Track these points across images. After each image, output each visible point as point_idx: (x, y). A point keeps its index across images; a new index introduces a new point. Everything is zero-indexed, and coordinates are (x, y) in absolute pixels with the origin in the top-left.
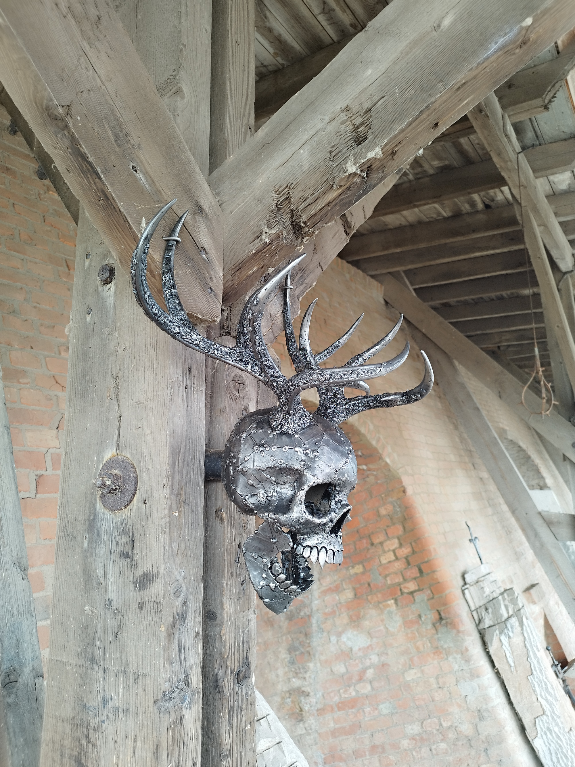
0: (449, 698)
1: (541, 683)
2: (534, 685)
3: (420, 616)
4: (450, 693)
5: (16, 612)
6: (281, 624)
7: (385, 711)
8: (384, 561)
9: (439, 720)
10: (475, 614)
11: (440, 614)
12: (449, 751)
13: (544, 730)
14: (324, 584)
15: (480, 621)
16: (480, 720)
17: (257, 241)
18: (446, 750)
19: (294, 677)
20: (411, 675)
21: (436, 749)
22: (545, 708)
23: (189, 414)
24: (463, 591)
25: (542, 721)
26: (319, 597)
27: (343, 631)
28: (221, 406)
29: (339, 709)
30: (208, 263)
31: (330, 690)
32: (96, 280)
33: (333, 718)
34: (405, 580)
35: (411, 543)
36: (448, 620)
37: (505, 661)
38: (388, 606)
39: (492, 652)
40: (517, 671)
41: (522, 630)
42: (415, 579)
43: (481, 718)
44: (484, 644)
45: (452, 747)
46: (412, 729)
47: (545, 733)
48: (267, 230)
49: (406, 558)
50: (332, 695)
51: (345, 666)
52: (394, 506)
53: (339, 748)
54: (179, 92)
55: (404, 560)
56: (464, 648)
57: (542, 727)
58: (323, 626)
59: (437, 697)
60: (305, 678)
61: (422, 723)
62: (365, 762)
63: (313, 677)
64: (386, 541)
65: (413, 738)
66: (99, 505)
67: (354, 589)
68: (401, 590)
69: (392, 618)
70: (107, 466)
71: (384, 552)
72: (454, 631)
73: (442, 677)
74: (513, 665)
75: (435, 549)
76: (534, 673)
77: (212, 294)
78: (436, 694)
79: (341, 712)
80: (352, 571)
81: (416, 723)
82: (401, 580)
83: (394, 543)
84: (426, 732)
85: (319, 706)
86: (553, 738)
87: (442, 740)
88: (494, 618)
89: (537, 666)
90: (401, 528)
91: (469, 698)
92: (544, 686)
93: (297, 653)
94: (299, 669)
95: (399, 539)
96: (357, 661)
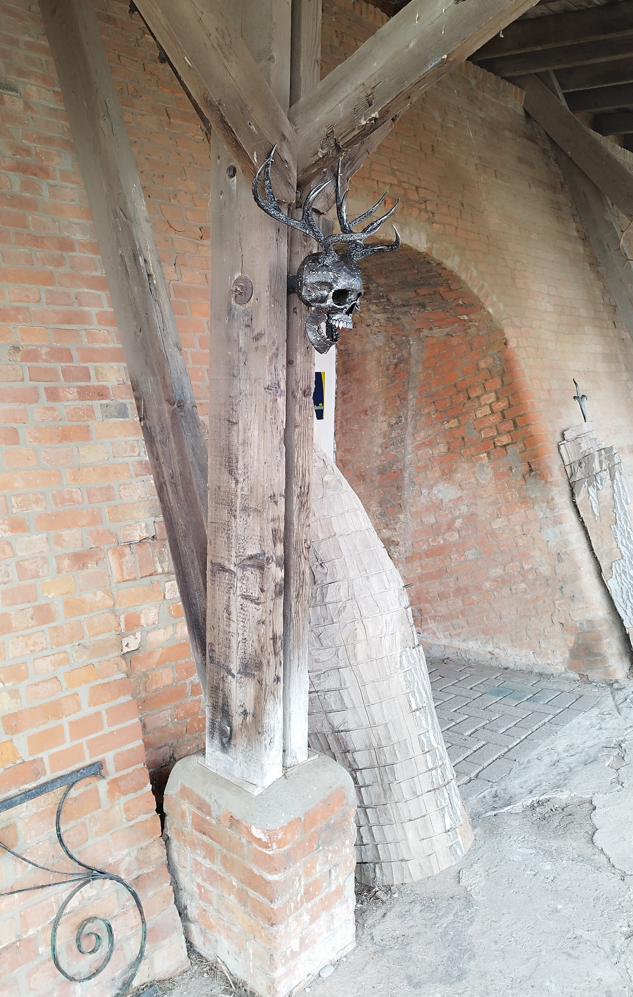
0: (533, 544)
1: (624, 532)
2: (615, 532)
3: (511, 469)
4: (533, 539)
5: (179, 372)
6: (374, 478)
7: (471, 557)
8: (479, 415)
9: (521, 564)
10: (568, 469)
11: (530, 466)
12: (528, 590)
13: (619, 571)
14: (418, 439)
15: (572, 475)
16: (559, 561)
17: (316, 156)
18: (525, 589)
19: (384, 528)
20: (497, 524)
21: (515, 589)
22: (624, 554)
23: (278, 255)
24: (559, 447)
25: (619, 564)
26: (412, 451)
27: (435, 485)
28: (296, 251)
29: (427, 556)
30: (289, 169)
31: (419, 539)
32: (225, 174)
33: (421, 565)
34: (499, 434)
35: (508, 397)
36: (538, 472)
37: (591, 511)
38: (481, 459)
39: (577, 503)
40: (601, 520)
41: (613, 483)
42: (509, 432)
43: (560, 560)
44: (573, 495)
45: (531, 586)
46: (495, 572)
47: (620, 575)
48: (321, 150)
49: (502, 412)
50: (421, 543)
51: (435, 516)
52: (494, 359)
53: (425, 591)
54: (271, 58)
55: (500, 414)
56: (550, 497)
57: (618, 569)
58: (414, 480)
59: (521, 543)
60: (395, 529)
61: (505, 567)
62: (449, 602)
63: (403, 527)
64: (483, 394)
65: (495, 580)
66: (233, 302)
67: (448, 443)
68: (494, 443)
69: (483, 471)
70: (236, 282)
71: (481, 406)
72: (543, 482)
73: (527, 525)
74: (597, 514)
75: (532, 403)
76: (619, 522)
77: (291, 187)
78: (520, 540)
79: (429, 559)
80: (447, 426)
81: (499, 567)
82: (496, 434)
83: (492, 397)
84: (507, 574)
85: (408, 554)
86: (627, 579)
87: (522, 581)
88: (586, 472)
89: (622, 516)
90: (499, 382)
91: (550, 543)
92: (626, 535)
93: (388, 505)
94: (390, 521)
95: (496, 392)
96: (447, 512)
